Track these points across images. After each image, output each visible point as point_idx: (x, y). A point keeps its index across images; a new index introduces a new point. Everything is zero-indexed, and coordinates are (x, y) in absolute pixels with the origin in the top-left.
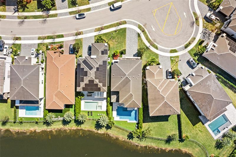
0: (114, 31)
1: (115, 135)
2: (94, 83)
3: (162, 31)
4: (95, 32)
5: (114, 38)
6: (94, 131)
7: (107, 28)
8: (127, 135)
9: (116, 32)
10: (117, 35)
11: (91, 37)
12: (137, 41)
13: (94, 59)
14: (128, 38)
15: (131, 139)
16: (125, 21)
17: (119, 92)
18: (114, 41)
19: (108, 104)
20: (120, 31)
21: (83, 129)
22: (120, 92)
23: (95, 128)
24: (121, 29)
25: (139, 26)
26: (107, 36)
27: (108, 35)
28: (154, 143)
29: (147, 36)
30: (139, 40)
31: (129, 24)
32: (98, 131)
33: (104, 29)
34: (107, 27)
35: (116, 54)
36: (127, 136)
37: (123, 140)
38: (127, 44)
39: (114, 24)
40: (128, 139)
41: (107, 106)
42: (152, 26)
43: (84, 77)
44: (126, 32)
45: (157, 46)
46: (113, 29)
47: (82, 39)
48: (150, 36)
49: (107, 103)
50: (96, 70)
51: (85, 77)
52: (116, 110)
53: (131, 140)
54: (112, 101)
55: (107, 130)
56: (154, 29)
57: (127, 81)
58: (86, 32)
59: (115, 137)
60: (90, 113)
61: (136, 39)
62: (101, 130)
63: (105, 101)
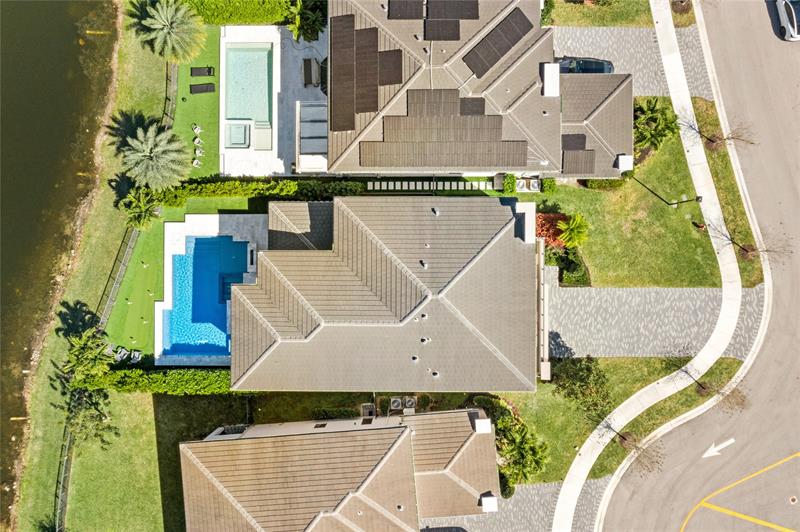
0: (701, 215)
1: (85, 229)
2: (381, 89)
3: (703, 503)
4: (694, 99)
5: (658, 214)
6: (104, 106)
7: (715, 174)
8: (83, 300)
9: (691, 227)
10: (675, 232)
11: (659, 74)
12: (639, 354)
13: (538, 85)
14: (657, 301)
15: (60, 325)
16: (762, 280)
17: (329, 247)
18: (641, 215)
19: (261, 186)
20: (699, 250)
21: (117, 47)
22: (328, 253)
23: (122, 114)
24: (711, 256)
25: (729, 365)
26: (670, 175)
27: (675, 178)
28: (42, 457)
29: (673, 414)
30: (647, 362)
31: (743, 304)
32: (104, 130)
33: (709, 157)
34: (721, 174)
35: (562, 225)
36: (78, 302)
37: (59, 279)
38: (619, 291)
39: (744, 214)
40: (64, 304)
41: (246, 180)
42: (732, 441)
43: (422, 21)
44: (692, 283)
45: (612, 472)
46: (712, 210)
47: (650, 22)
48: (670, 432)
49: (267, 180)
50: (464, 101)
51: (418, 25)
52: (226, 233)
53: (57, 323)
54: (272, 205)
55: (110, 181)
56: (713, 451)
57: (399, 300)
58: (688, 48)
59: (73, 233)
60: (205, 80)
61: (653, 349)
62: (114, 148)
63: (280, 168)
